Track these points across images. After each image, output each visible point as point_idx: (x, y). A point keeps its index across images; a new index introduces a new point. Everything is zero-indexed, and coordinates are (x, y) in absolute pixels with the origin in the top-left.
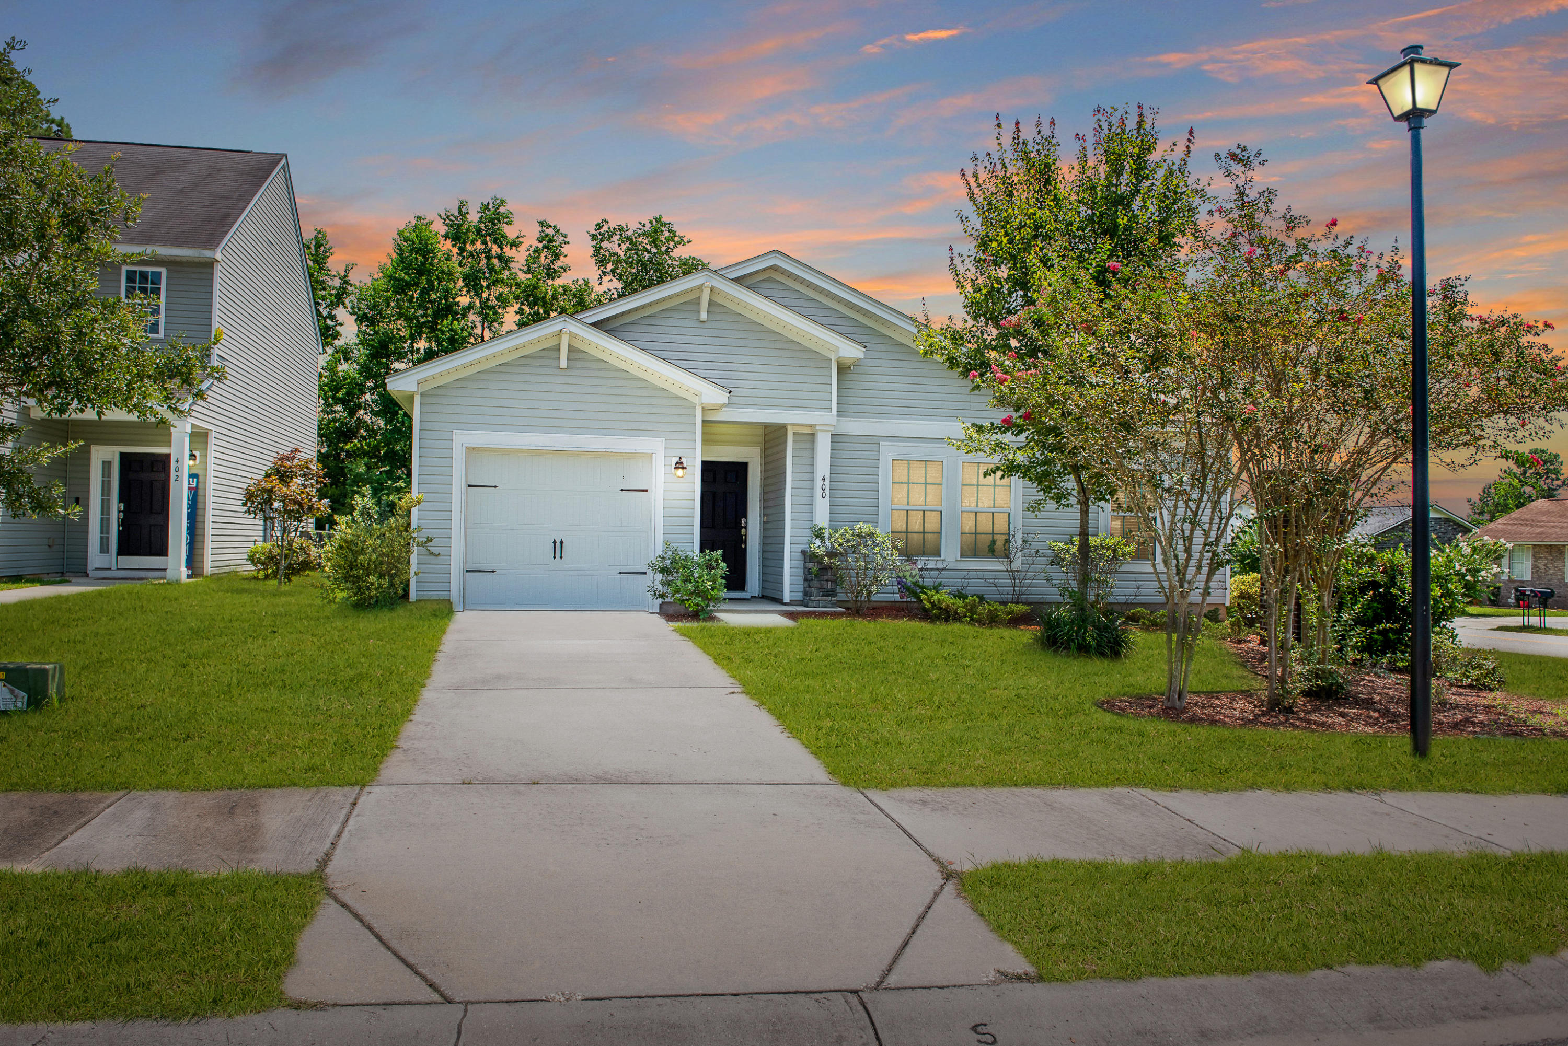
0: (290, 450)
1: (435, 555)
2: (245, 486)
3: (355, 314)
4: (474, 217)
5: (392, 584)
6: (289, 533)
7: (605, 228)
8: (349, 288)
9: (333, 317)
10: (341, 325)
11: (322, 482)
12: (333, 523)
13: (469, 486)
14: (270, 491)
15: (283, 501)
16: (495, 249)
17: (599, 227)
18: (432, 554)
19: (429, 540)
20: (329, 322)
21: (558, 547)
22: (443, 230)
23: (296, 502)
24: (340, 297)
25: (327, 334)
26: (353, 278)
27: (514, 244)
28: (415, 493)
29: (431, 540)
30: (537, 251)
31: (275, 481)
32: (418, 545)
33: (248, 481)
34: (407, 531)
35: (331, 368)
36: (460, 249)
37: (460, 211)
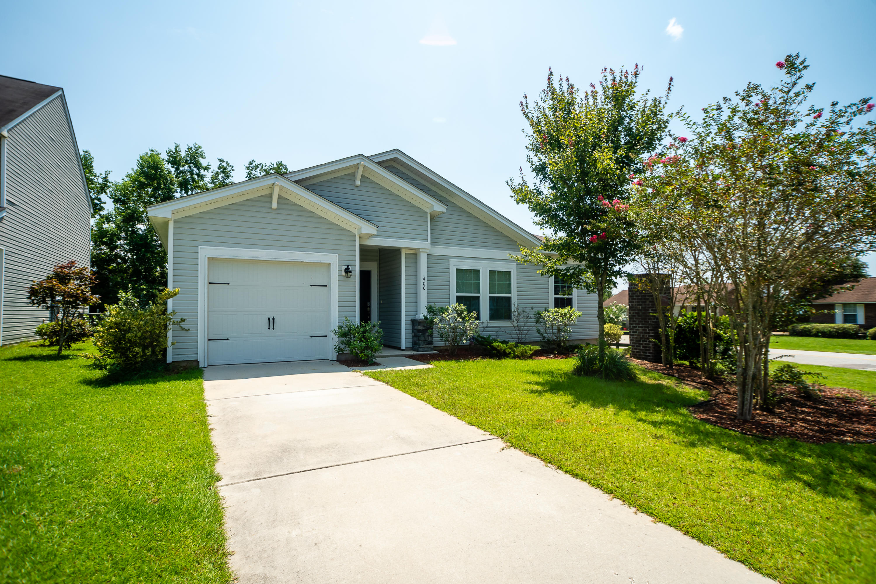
0: (67, 262)
1: (186, 330)
2: (29, 286)
3: (113, 198)
4: (183, 154)
5: (153, 352)
6: (68, 316)
7: (254, 164)
8: (109, 184)
9: (99, 199)
10: (104, 203)
11: (93, 283)
12: (103, 310)
13: (210, 283)
14: (51, 289)
15: (63, 296)
16: (195, 170)
17: (251, 163)
18: (183, 329)
19: (183, 320)
20: (96, 201)
21: (271, 322)
22: (167, 158)
23: (72, 296)
24: (103, 188)
25: (97, 208)
26: (110, 178)
27: (206, 169)
28: (170, 289)
29: (184, 320)
30: (217, 173)
31: (55, 282)
32: (174, 323)
33: (32, 283)
34: (165, 315)
35: (99, 225)
36: (176, 168)
37: (176, 150)
